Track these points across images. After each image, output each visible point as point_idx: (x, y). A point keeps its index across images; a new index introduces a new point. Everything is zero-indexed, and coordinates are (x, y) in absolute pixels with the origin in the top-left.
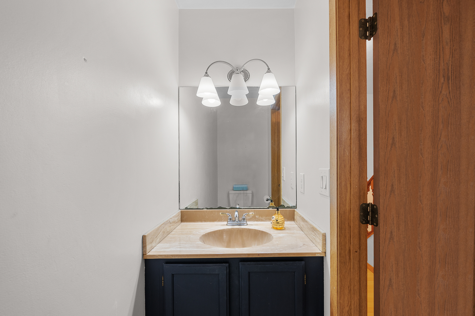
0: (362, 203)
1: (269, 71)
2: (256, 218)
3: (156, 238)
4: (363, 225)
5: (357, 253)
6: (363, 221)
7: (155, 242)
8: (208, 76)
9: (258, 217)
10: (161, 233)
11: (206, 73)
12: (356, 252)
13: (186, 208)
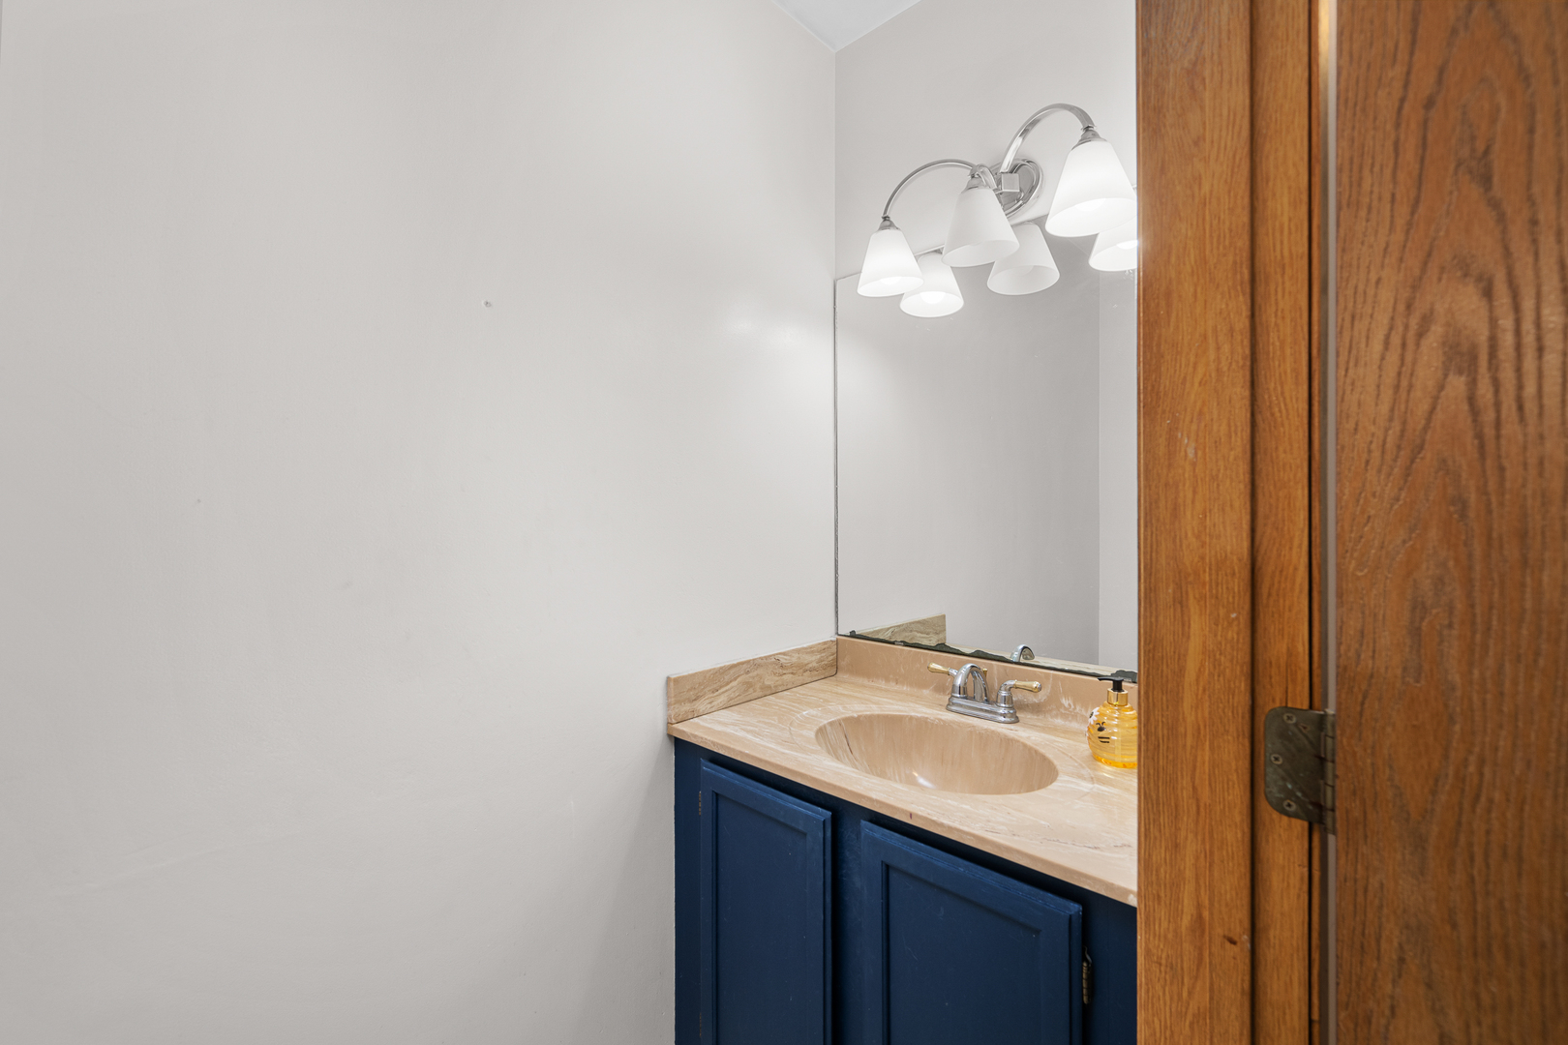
0: (1277, 704)
1: (1089, 132)
2: (1062, 705)
3: (713, 692)
4: (1285, 819)
5: (1235, 949)
6: (1283, 800)
7: (708, 701)
8: (891, 225)
9: (1069, 705)
10: (734, 684)
11: (885, 218)
12: (1233, 942)
13: (853, 635)
